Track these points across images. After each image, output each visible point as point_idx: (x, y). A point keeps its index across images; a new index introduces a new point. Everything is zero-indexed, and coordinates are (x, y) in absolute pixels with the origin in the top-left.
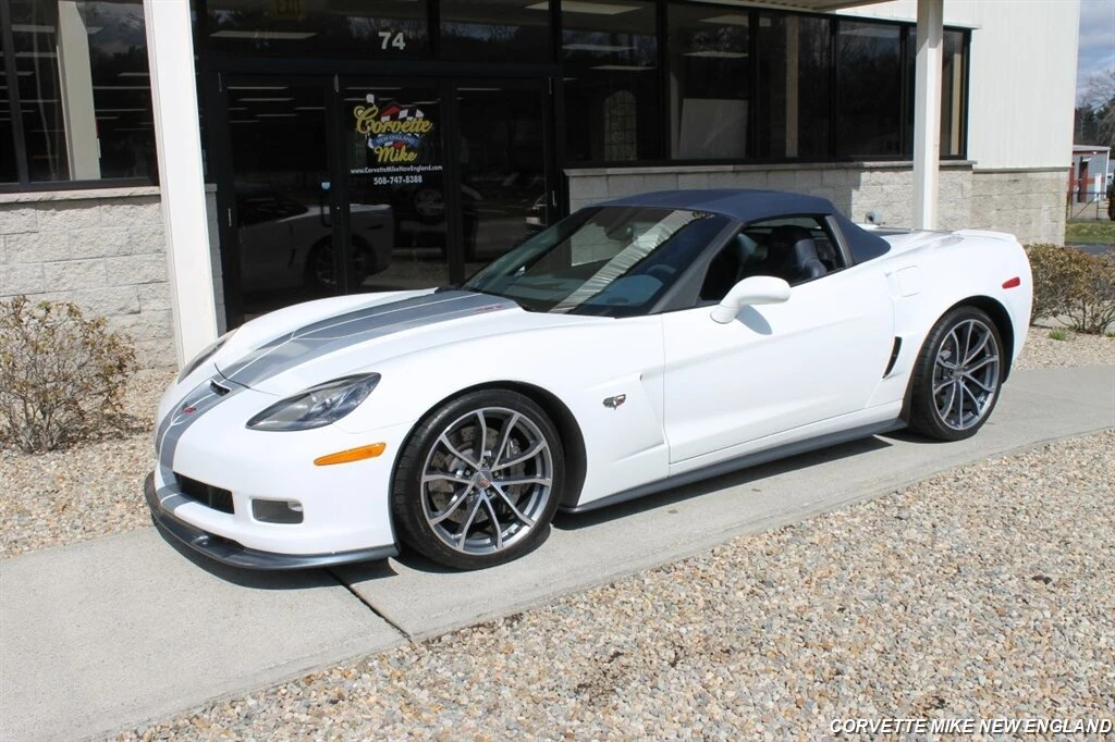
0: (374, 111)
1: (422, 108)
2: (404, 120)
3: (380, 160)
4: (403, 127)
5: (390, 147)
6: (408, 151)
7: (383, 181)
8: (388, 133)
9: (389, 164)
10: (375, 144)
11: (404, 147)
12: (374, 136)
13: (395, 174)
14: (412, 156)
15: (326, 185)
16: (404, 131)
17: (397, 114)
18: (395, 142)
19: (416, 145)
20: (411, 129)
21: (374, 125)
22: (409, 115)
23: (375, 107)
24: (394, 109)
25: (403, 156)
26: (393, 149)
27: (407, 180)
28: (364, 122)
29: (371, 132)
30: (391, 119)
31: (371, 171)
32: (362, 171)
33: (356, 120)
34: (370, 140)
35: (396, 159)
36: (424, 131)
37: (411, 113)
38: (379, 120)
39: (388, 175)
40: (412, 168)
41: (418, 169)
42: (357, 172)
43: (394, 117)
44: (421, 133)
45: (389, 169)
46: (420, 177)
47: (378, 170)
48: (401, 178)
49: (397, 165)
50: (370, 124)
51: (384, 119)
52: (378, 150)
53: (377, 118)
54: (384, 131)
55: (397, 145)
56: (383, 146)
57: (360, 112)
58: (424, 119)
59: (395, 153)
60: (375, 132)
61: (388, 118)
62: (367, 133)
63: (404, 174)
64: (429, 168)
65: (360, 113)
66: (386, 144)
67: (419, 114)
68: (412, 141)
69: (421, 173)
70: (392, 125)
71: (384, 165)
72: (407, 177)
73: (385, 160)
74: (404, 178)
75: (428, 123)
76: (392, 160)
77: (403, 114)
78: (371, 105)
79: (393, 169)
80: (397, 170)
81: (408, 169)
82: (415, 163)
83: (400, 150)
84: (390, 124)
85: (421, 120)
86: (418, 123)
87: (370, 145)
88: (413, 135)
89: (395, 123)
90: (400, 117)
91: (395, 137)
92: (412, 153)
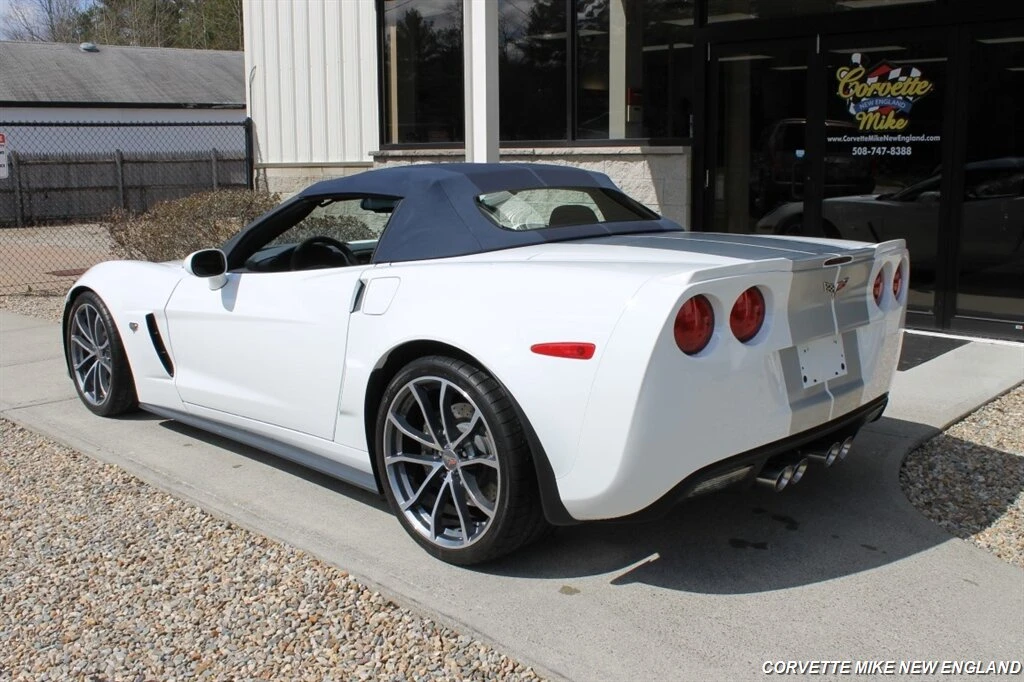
0: (860, 72)
1: (919, 66)
2: (895, 81)
3: (861, 128)
4: (893, 89)
5: (874, 113)
6: (897, 117)
7: (864, 151)
8: (875, 96)
9: (872, 132)
10: (857, 109)
11: (892, 114)
12: (857, 100)
13: (878, 144)
14: (902, 124)
15: (800, 153)
16: (894, 94)
17: (888, 74)
18: (882, 107)
19: (908, 111)
20: (903, 92)
21: (858, 88)
22: (902, 75)
23: (861, 68)
24: (884, 69)
25: (890, 123)
26: (878, 115)
27: (893, 152)
28: (847, 85)
29: (854, 96)
30: (878, 81)
31: (850, 139)
32: (839, 139)
33: (838, 83)
34: (852, 105)
35: (881, 127)
36: (919, 93)
37: (906, 72)
38: (865, 82)
39: (869, 145)
40: (899, 138)
41: (908, 139)
42: (835, 139)
43: (883, 78)
44: (915, 96)
45: (871, 138)
46: (909, 149)
47: (858, 139)
48: (885, 148)
49: (881, 133)
50: (853, 87)
51: (870, 81)
52: (861, 116)
53: (863, 80)
54: (869, 94)
55: (884, 111)
56: (866, 111)
57: (844, 73)
58: (922, 78)
59: (880, 119)
60: (858, 95)
61: (875, 79)
62: (849, 97)
63: (889, 145)
64: (922, 138)
65: (843, 75)
66: (871, 110)
67: (916, 73)
68: (902, 106)
69: (911, 144)
70: (880, 88)
71: (866, 133)
72: (893, 149)
73: (868, 127)
74: (889, 149)
75: (926, 83)
76: (876, 128)
77: (895, 73)
78: (856, 65)
79: (877, 138)
80: (881, 139)
81: (895, 139)
82: (905, 132)
83: (887, 116)
84: (877, 86)
85: (916, 80)
86: (912, 84)
87: (852, 110)
88: (905, 99)
89: (884, 85)
90: (890, 77)
91: (882, 102)
92: (901, 121)
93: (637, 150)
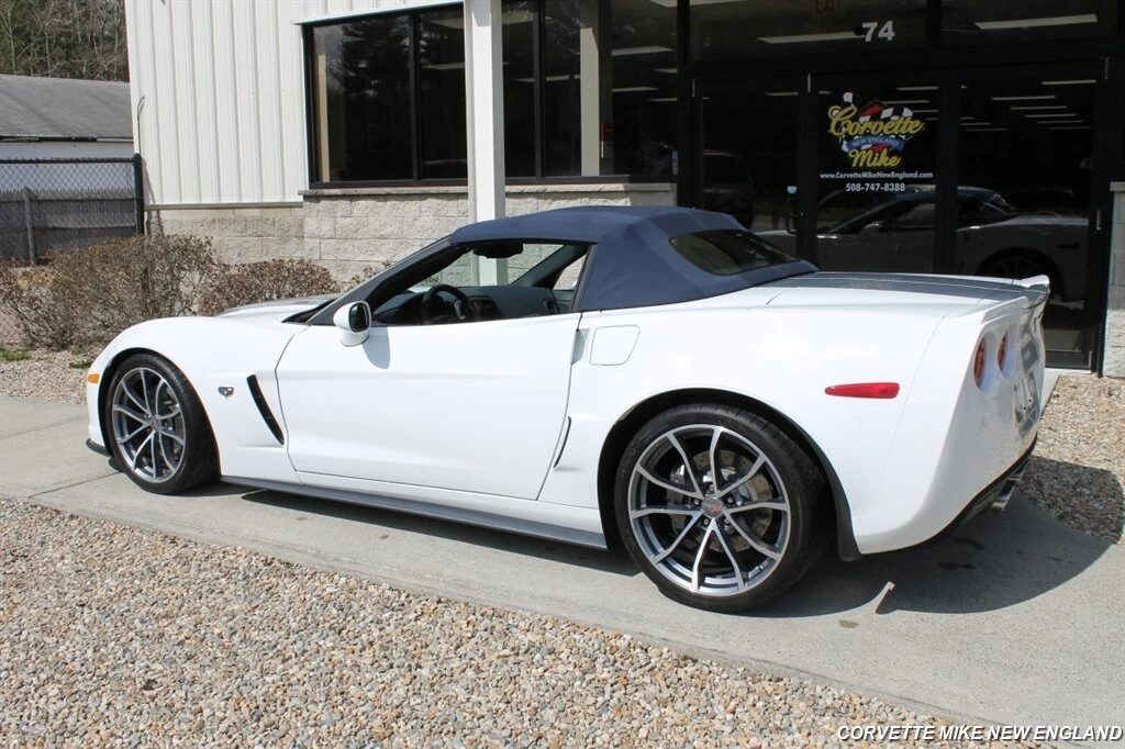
1: (911, 107)
2: (887, 120)
3: (854, 165)
4: (886, 128)
5: (867, 150)
6: (890, 155)
7: (857, 187)
8: (867, 134)
9: (865, 169)
10: (850, 147)
11: (885, 151)
12: (849, 138)
13: (871, 181)
14: (895, 161)
15: (792, 189)
16: (887, 132)
17: (880, 113)
18: (874, 145)
19: (900, 149)
20: (895, 131)
21: (851, 126)
22: (894, 114)
23: (853, 107)
24: (876, 108)
25: (884, 160)
26: (871, 152)
27: (886, 188)
28: (839, 123)
29: (847, 133)
30: (871, 120)
31: (842, 176)
32: (832, 176)
33: (830, 121)
34: (845, 142)
35: (874, 164)
36: (912, 132)
37: (898, 112)
38: (857, 120)
39: (863, 181)
40: (893, 175)
41: (901, 176)
42: (827, 176)
43: (876, 117)
44: (907, 134)
45: (864, 175)
46: (903, 185)
47: (851, 176)
48: (878, 185)
49: (874, 170)
50: (846, 126)
51: (862, 119)
52: (854, 153)
53: (855, 119)
54: (861, 133)
55: (876, 148)
56: (859, 149)
57: (835, 112)
58: (914, 118)
59: (874, 156)
60: (850, 133)
61: (868, 118)
62: (841, 135)
63: (883, 181)
64: (915, 175)
65: (835, 114)
66: (864, 147)
67: (907, 112)
68: (895, 144)
69: (905, 180)
70: (872, 127)
71: (859, 170)
72: (887, 185)
73: (861, 165)
74: (882, 185)
75: (918, 122)
76: (868, 165)
77: (887, 113)
78: (848, 104)
79: (871, 175)
80: (875, 176)
81: (888, 176)
82: (898, 169)
83: (880, 153)
84: (869, 125)
85: (908, 120)
86: (905, 123)
87: (845, 148)
88: (897, 137)
89: (876, 123)
90: (882, 117)
91: (875, 140)
92: (895, 158)
93: (620, 187)
